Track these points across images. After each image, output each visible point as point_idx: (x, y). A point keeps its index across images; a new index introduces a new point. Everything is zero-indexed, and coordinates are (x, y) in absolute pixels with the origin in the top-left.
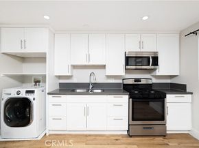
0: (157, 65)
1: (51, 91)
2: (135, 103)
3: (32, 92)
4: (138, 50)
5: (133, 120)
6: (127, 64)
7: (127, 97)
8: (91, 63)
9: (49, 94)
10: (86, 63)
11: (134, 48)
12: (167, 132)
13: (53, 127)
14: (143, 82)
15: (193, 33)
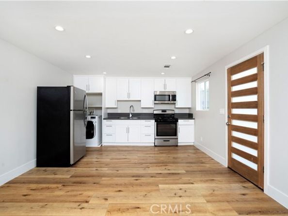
0: (175, 100)
1: (105, 117)
2: (158, 125)
3: (94, 118)
4: (164, 90)
5: (157, 135)
6: (155, 100)
7: (154, 121)
8: (130, 99)
9: (104, 119)
10: (128, 99)
11: (159, 89)
12: (179, 144)
13: (107, 141)
14: (168, 112)
15: (194, 81)
